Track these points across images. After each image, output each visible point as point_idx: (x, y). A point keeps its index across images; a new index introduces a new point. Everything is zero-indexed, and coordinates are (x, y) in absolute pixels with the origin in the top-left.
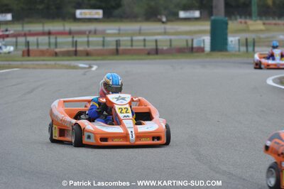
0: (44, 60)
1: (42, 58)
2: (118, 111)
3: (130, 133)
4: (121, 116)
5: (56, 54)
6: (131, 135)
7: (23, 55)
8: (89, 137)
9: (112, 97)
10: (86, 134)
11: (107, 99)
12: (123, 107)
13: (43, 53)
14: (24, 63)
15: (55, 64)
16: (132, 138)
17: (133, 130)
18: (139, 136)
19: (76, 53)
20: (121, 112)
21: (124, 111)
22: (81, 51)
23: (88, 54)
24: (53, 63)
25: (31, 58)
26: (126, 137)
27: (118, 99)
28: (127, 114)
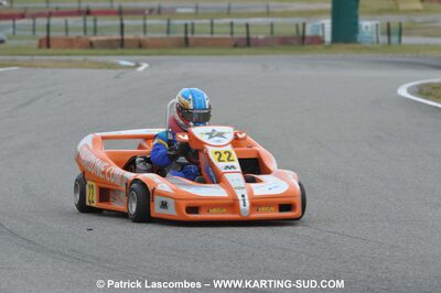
0: (68, 55)
1: (68, 51)
2: (214, 158)
3: (240, 198)
4: (220, 166)
5: (91, 45)
6: (241, 203)
7: (40, 47)
8: (164, 205)
9: (199, 132)
10: (158, 200)
11: (191, 136)
12: (221, 150)
13: (71, 43)
14: (36, 58)
15: (85, 60)
16: (245, 208)
17: (244, 192)
18: (257, 203)
19: (122, 43)
20: (219, 160)
21: (225, 157)
22: (129, 40)
23: (140, 45)
24: (81, 58)
25: (50, 51)
26: (232, 204)
27: (211, 135)
28: (230, 164)
